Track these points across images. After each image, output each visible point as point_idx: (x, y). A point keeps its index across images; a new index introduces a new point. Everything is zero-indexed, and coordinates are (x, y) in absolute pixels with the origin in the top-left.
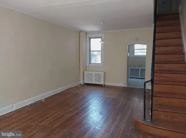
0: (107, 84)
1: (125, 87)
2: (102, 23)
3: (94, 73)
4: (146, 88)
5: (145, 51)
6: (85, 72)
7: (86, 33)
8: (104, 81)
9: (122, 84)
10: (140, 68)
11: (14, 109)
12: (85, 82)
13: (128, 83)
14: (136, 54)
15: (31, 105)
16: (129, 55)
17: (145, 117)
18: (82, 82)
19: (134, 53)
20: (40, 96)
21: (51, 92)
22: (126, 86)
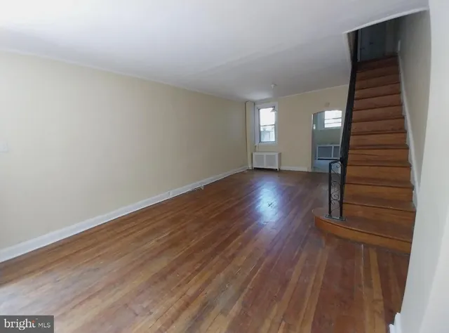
0: (283, 168)
1: (308, 172)
2: (272, 86)
3: (265, 154)
4: (332, 172)
5: (340, 120)
6: (254, 154)
7: (254, 103)
8: (280, 164)
9: (305, 167)
10: (333, 146)
11: (171, 196)
12: (254, 166)
13: (313, 167)
14: (326, 126)
15: (189, 192)
16: (314, 128)
17: (330, 212)
18: (250, 167)
19: (324, 124)
20: (198, 183)
21: (212, 178)
22: (310, 170)
